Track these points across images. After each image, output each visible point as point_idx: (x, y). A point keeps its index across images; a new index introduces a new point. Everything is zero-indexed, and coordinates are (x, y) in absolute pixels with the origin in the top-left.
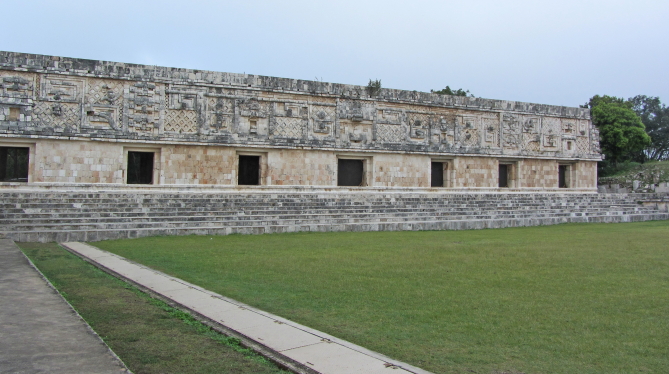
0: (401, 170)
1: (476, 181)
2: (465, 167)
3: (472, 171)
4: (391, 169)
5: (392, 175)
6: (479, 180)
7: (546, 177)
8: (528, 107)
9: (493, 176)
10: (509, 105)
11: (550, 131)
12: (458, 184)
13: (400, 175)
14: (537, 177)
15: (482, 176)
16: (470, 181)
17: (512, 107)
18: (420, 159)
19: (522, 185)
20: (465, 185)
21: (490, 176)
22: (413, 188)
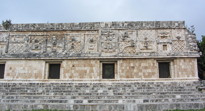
0: (24, 69)
1: (80, 75)
2: (71, 66)
3: (77, 68)
4: (17, 69)
5: (17, 72)
6: (82, 74)
7: (144, 71)
8: (123, 24)
9: (95, 71)
10: (106, 25)
11: (146, 39)
12: (65, 77)
13: (23, 72)
14: (135, 71)
15: (86, 72)
16: (75, 75)
17: (109, 26)
18: (37, 62)
19: (121, 77)
20: (71, 77)
21: (92, 71)
22: (31, 79)
